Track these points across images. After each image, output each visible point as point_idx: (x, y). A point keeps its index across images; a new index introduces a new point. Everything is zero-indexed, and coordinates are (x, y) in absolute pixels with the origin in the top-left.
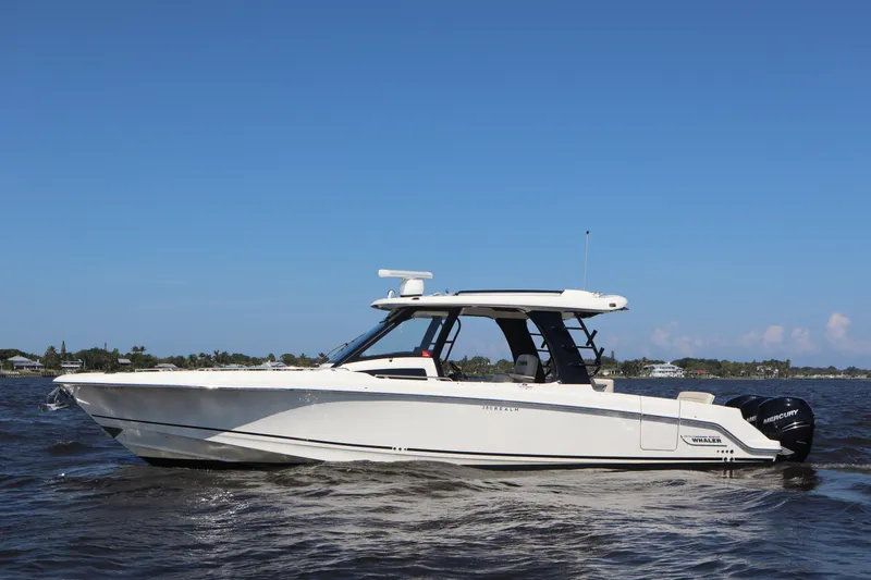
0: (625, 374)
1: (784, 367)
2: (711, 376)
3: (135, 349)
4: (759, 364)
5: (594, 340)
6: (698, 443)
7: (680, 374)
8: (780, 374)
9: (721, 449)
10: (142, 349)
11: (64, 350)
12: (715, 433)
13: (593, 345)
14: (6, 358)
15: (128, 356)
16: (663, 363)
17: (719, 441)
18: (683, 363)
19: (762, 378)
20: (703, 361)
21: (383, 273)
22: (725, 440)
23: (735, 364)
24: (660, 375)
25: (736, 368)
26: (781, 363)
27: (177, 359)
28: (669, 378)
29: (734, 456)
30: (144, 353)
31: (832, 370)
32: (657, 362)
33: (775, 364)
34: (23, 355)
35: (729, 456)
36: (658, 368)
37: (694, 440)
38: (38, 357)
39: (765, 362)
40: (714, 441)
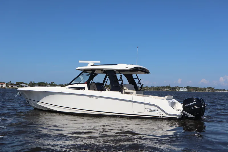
0: (173, 90)
1: (213, 89)
2: (195, 91)
3: (52, 82)
4: (206, 88)
5: (140, 81)
6: (151, 111)
7: (187, 90)
8: (212, 91)
9: (158, 113)
10: (53, 82)
11: (34, 82)
12: (156, 108)
13: (140, 82)
14: (20, 84)
15: (50, 84)
16: (182, 87)
17: (158, 110)
18: (187, 88)
19: (207, 92)
20: (192, 87)
21: (80, 61)
22: (160, 110)
23: (200, 88)
24: (182, 90)
25: (201, 89)
26: (212, 88)
27: (61, 85)
28: (184, 91)
29: (163, 116)
30: (54, 83)
31: (224, 90)
32: (181, 87)
33: (210, 88)
34: (24, 83)
35: (161, 116)
36: (181, 89)
37: (150, 110)
38: (28, 84)
39: (208, 88)
40: (156, 110)
